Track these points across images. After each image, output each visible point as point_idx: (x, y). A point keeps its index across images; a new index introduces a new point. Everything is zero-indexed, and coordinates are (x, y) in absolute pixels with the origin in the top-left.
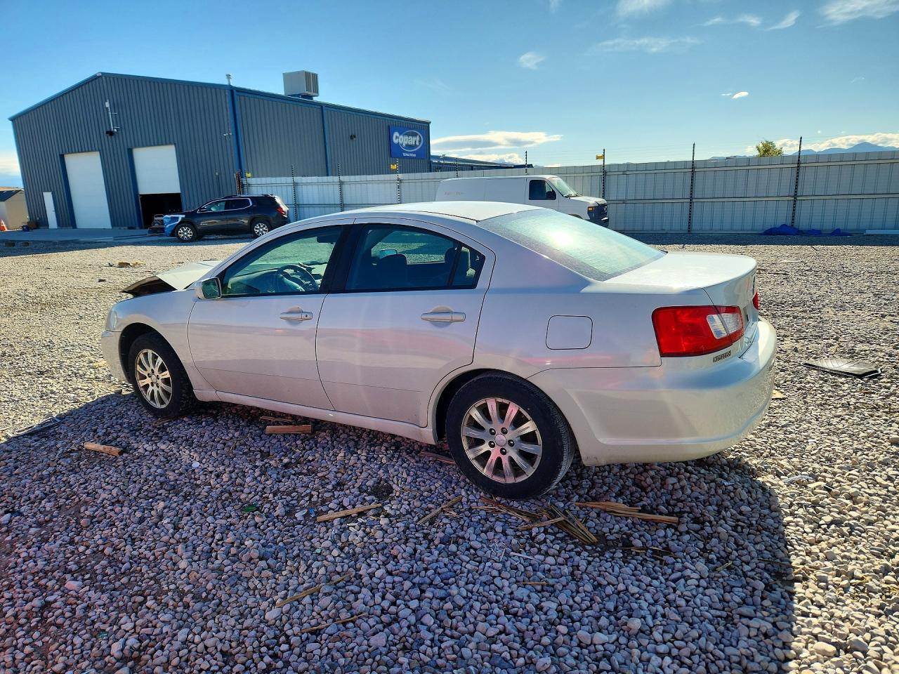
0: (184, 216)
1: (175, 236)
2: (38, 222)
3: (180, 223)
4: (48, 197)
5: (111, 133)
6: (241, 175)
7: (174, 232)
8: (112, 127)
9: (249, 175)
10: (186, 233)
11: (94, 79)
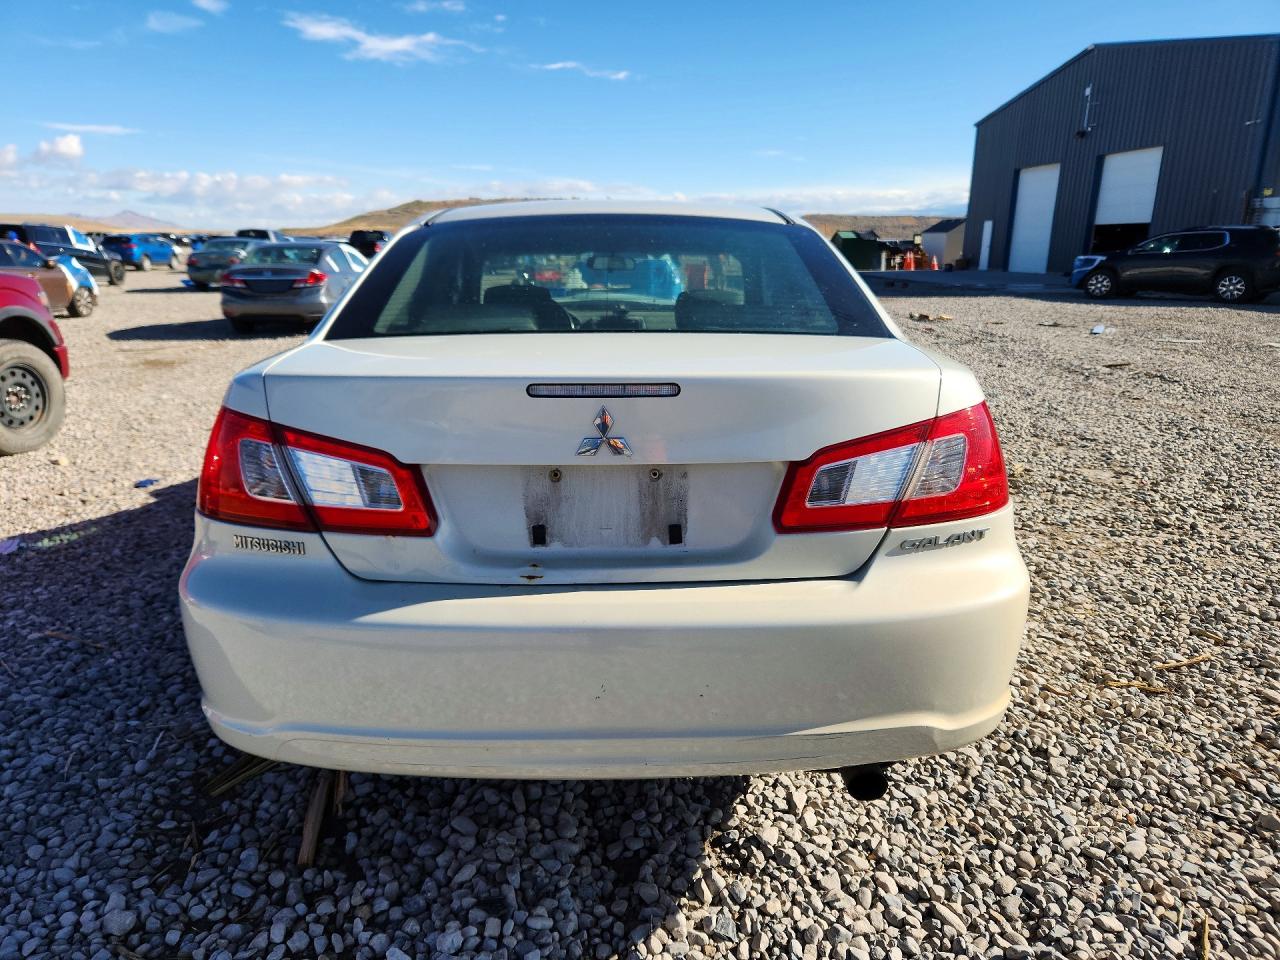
0: (1104, 258)
1: (1082, 288)
2: (969, 262)
3: (1097, 267)
4: (988, 226)
5: (1082, 134)
6: (1256, 192)
7: (1083, 282)
8: (1085, 125)
9: (1268, 192)
10: (1100, 284)
11: (1086, 54)
